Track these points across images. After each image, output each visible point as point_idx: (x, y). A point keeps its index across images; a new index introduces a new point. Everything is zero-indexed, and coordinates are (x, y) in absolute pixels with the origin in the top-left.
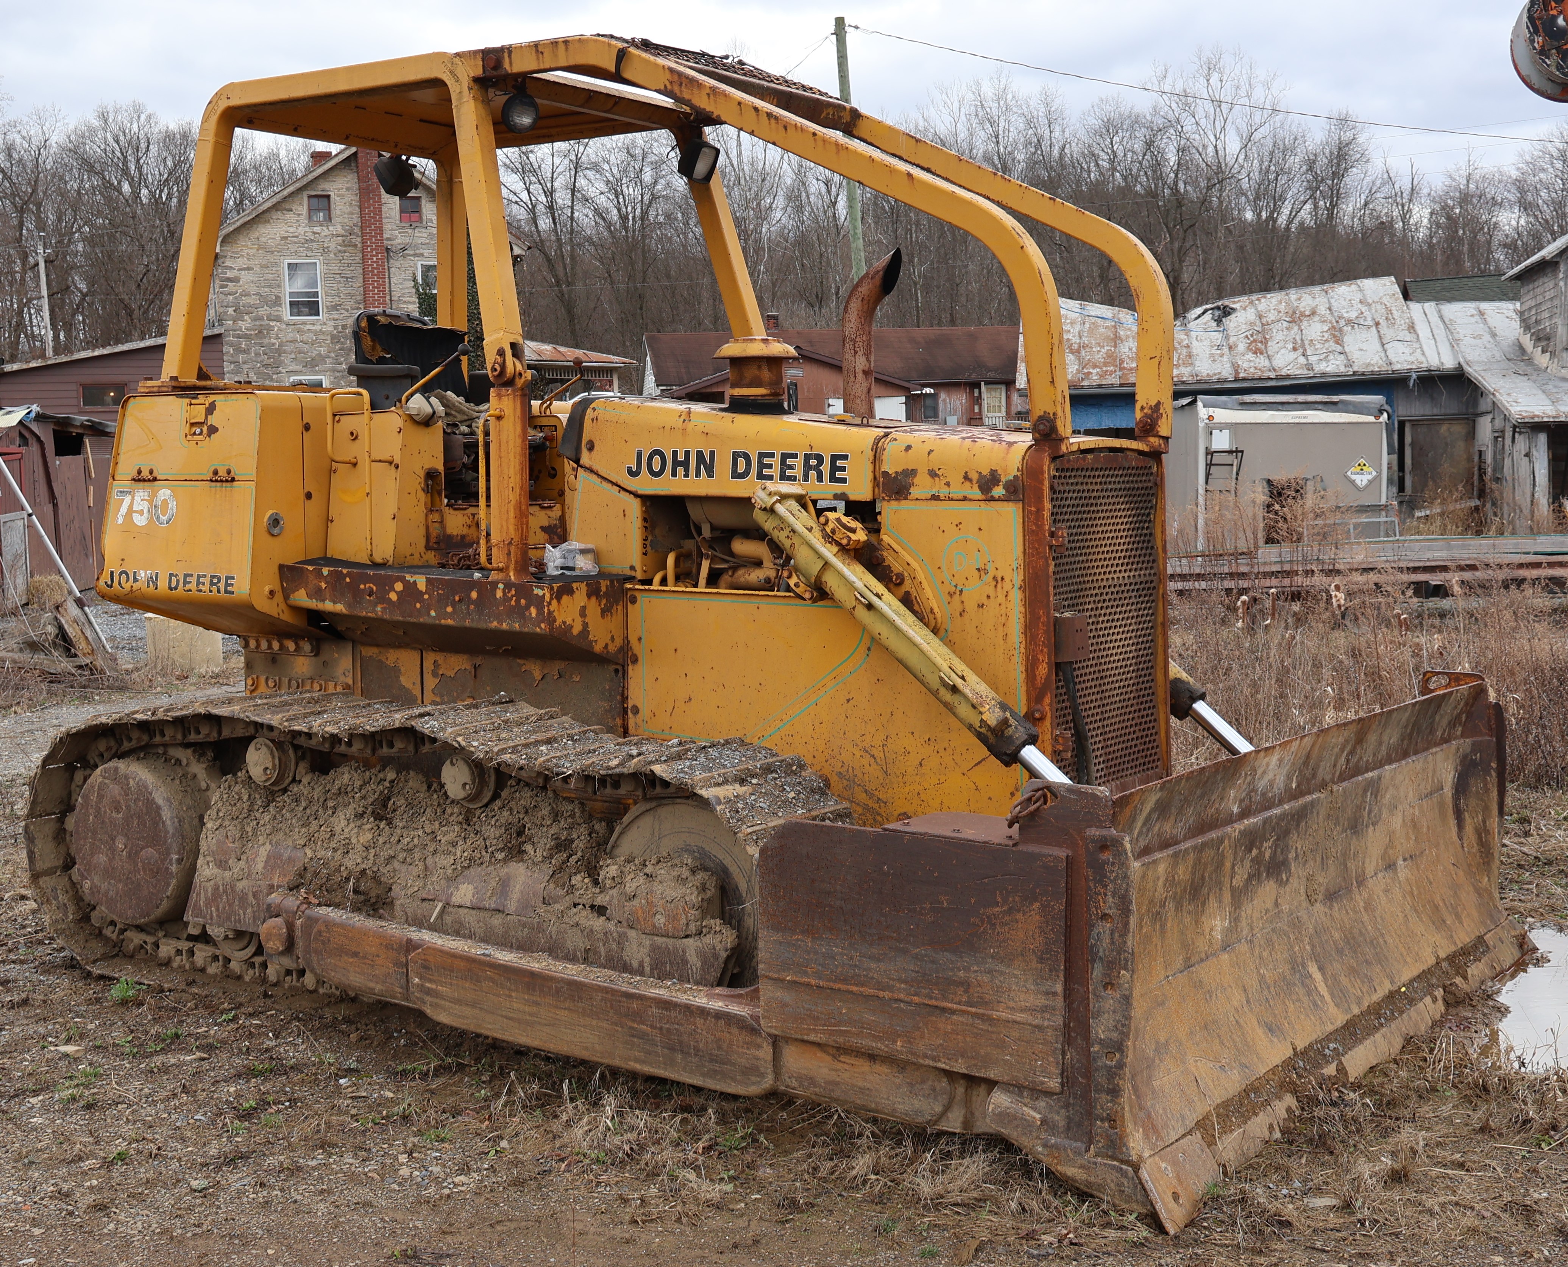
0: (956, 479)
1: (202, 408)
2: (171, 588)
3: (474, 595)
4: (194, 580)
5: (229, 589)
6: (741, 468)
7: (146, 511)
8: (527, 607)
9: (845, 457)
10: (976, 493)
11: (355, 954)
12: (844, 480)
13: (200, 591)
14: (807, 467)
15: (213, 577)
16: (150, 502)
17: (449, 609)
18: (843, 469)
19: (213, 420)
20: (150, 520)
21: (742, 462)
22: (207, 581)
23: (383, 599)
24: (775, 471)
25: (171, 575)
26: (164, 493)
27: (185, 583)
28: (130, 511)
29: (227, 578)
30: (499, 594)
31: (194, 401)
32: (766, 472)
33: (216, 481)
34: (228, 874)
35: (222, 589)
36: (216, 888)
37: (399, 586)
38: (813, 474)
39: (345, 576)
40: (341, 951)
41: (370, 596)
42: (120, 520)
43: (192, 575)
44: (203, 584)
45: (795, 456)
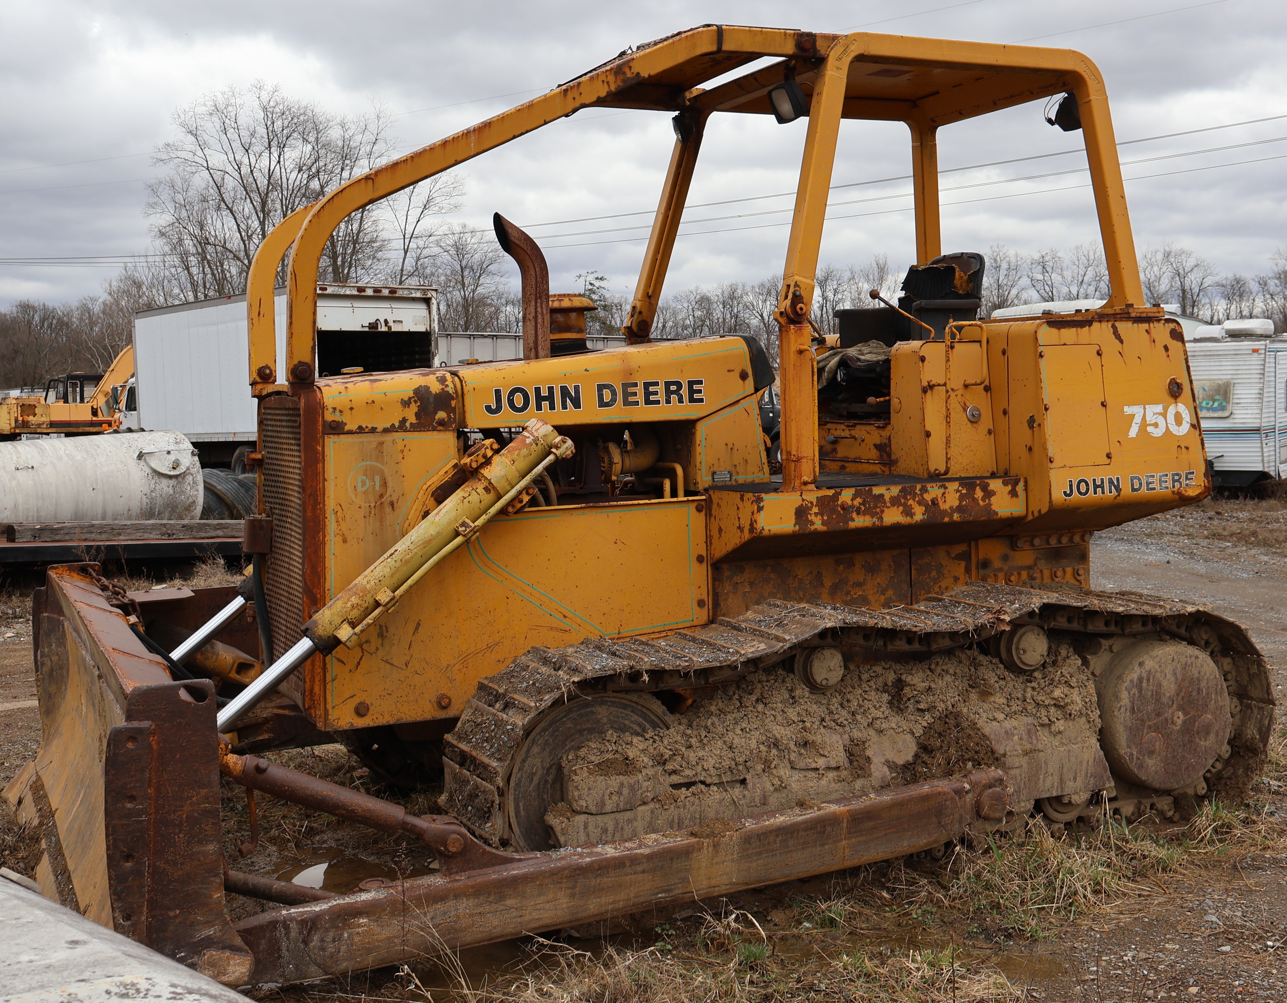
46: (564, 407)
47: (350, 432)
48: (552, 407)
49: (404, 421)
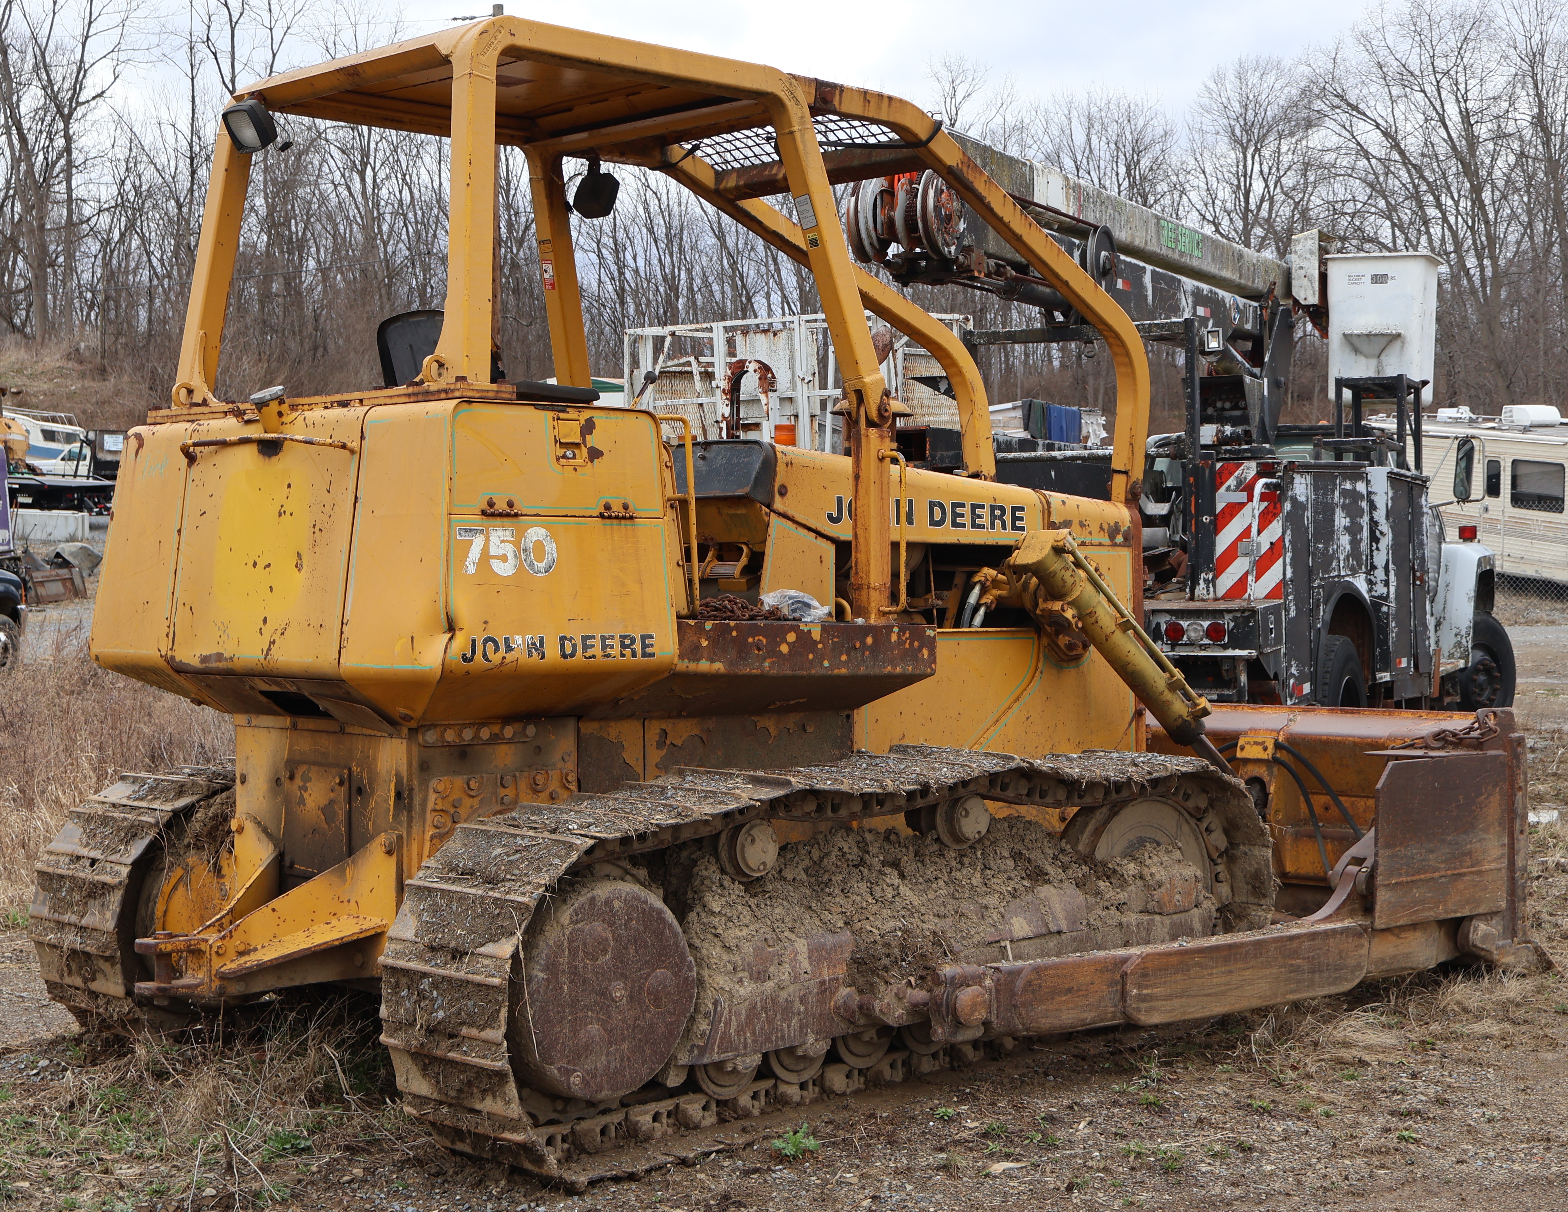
0: (1095, 528)
1: (576, 427)
2: (564, 656)
3: (869, 640)
4: (597, 642)
5: (648, 650)
6: (937, 517)
7: (510, 556)
8: (920, 649)
9: (1022, 509)
10: (1106, 540)
11: (1069, 990)
12: (1022, 529)
13: (608, 656)
14: (993, 517)
15: (625, 637)
16: (517, 544)
17: (844, 658)
18: (1021, 519)
19: (592, 441)
20: (520, 568)
21: (937, 511)
22: (616, 642)
23: (774, 652)
24: (967, 520)
25: (563, 639)
26: (536, 533)
27: (585, 647)
28: (485, 555)
29: (643, 638)
30: (894, 638)
31: (562, 415)
32: (959, 520)
33: (610, 517)
34: (770, 985)
35: (639, 652)
36: (753, 1007)
37: (791, 637)
38: (998, 522)
39: (732, 629)
40: (1054, 992)
41: (759, 649)
42: (471, 569)
43: (593, 637)
44: (612, 647)
45: (982, 507)
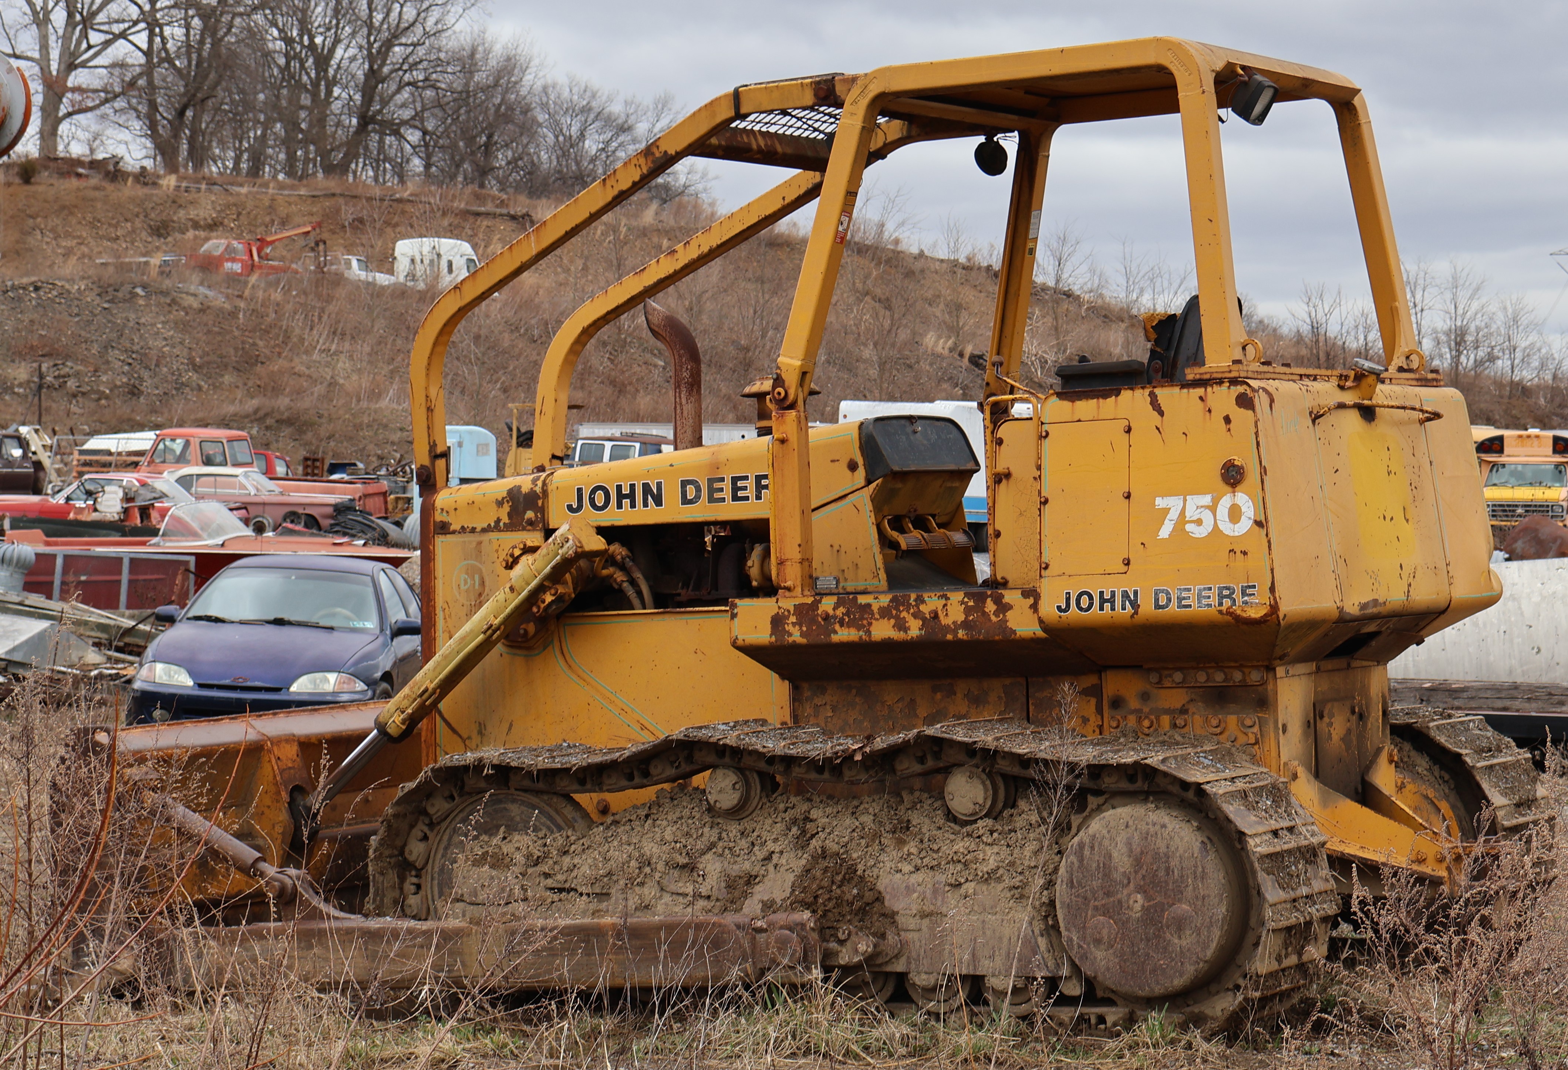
46: (646, 505)
47: (454, 532)
48: (633, 506)
49: (498, 521)
